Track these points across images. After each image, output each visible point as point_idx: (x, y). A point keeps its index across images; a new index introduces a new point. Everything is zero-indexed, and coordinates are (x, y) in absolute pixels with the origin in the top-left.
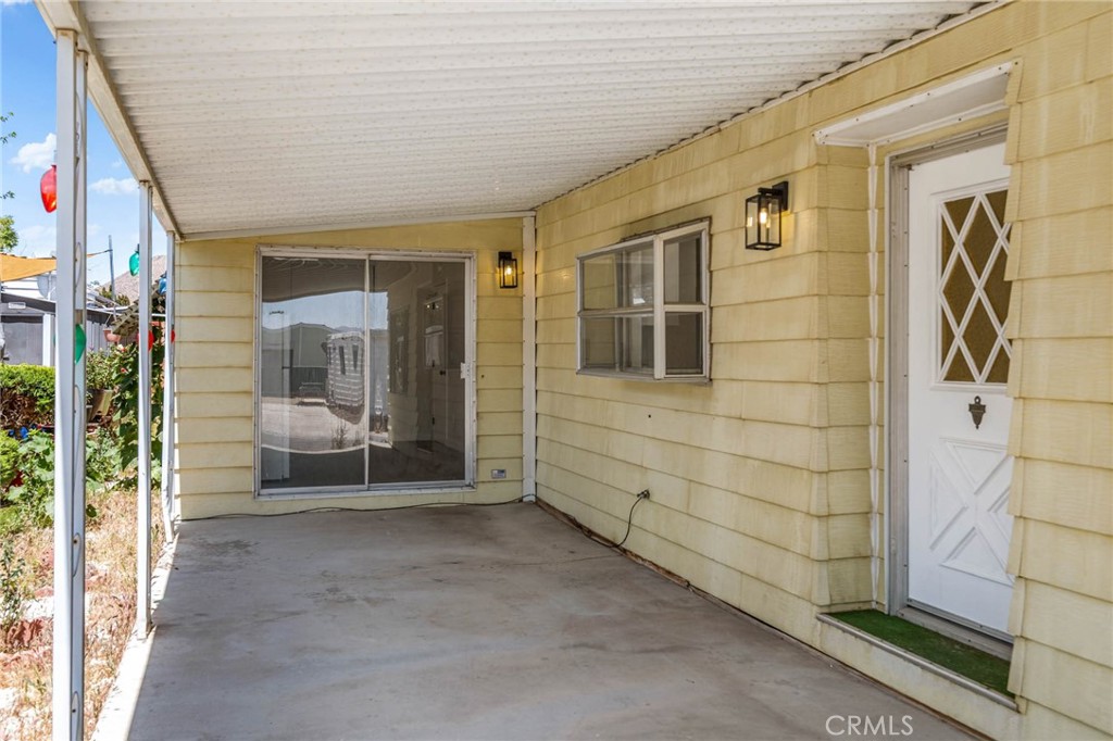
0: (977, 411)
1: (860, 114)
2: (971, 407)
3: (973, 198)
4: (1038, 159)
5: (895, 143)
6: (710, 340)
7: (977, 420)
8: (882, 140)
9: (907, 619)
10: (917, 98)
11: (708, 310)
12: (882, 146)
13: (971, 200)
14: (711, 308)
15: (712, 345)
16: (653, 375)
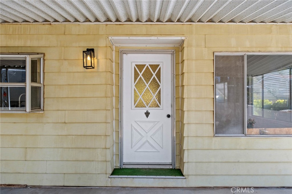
0: (147, 114)
1: (130, 36)
2: (145, 113)
3: (146, 65)
4: (193, 60)
5: (121, 47)
6: (44, 97)
7: (147, 116)
8: (118, 45)
9: (127, 168)
10: (153, 38)
11: (43, 86)
12: (117, 47)
13: (145, 65)
14: (44, 85)
15: (44, 98)
16: (26, 111)
